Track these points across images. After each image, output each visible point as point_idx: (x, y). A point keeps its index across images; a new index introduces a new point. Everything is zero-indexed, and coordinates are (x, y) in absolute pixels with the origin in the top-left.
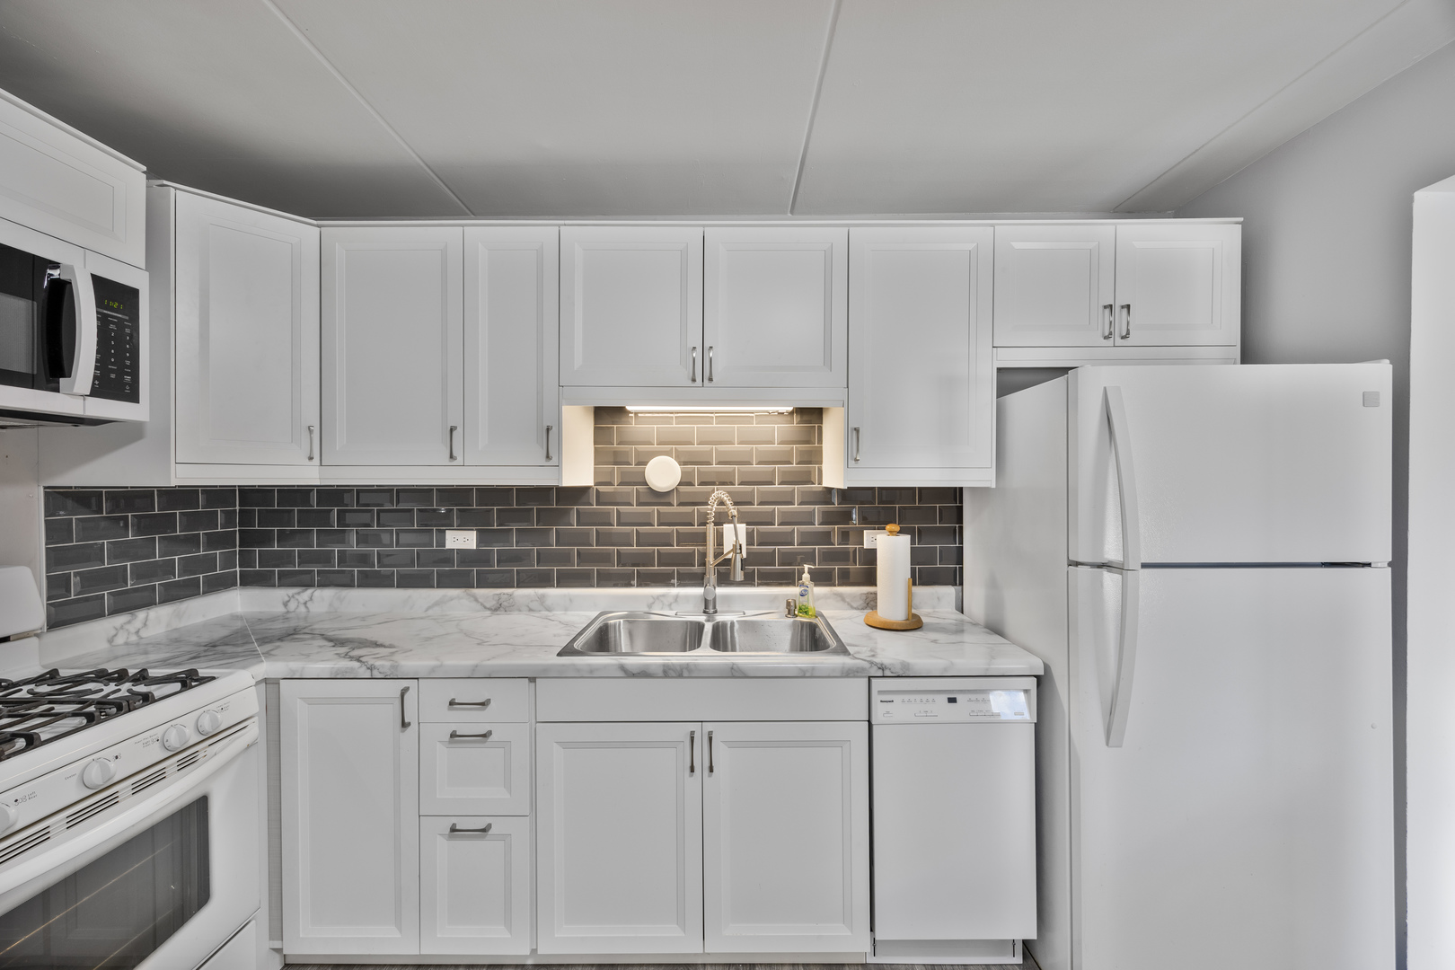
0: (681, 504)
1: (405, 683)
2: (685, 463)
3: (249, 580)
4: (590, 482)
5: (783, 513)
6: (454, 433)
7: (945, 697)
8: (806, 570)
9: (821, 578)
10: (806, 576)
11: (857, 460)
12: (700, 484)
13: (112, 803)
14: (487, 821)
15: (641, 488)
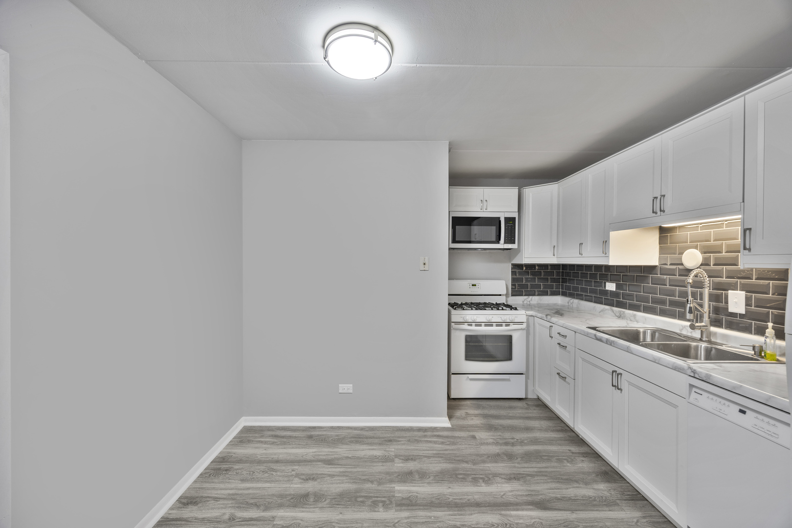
1: (552, 325)
2: (705, 253)
3: (564, 294)
4: (657, 264)
6: (582, 246)
7: (738, 408)
10: (769, 331)
11: (749, 250)
12: (714, 265)
13: (492, 325)
14: (566, 376)
15: (680, 267)
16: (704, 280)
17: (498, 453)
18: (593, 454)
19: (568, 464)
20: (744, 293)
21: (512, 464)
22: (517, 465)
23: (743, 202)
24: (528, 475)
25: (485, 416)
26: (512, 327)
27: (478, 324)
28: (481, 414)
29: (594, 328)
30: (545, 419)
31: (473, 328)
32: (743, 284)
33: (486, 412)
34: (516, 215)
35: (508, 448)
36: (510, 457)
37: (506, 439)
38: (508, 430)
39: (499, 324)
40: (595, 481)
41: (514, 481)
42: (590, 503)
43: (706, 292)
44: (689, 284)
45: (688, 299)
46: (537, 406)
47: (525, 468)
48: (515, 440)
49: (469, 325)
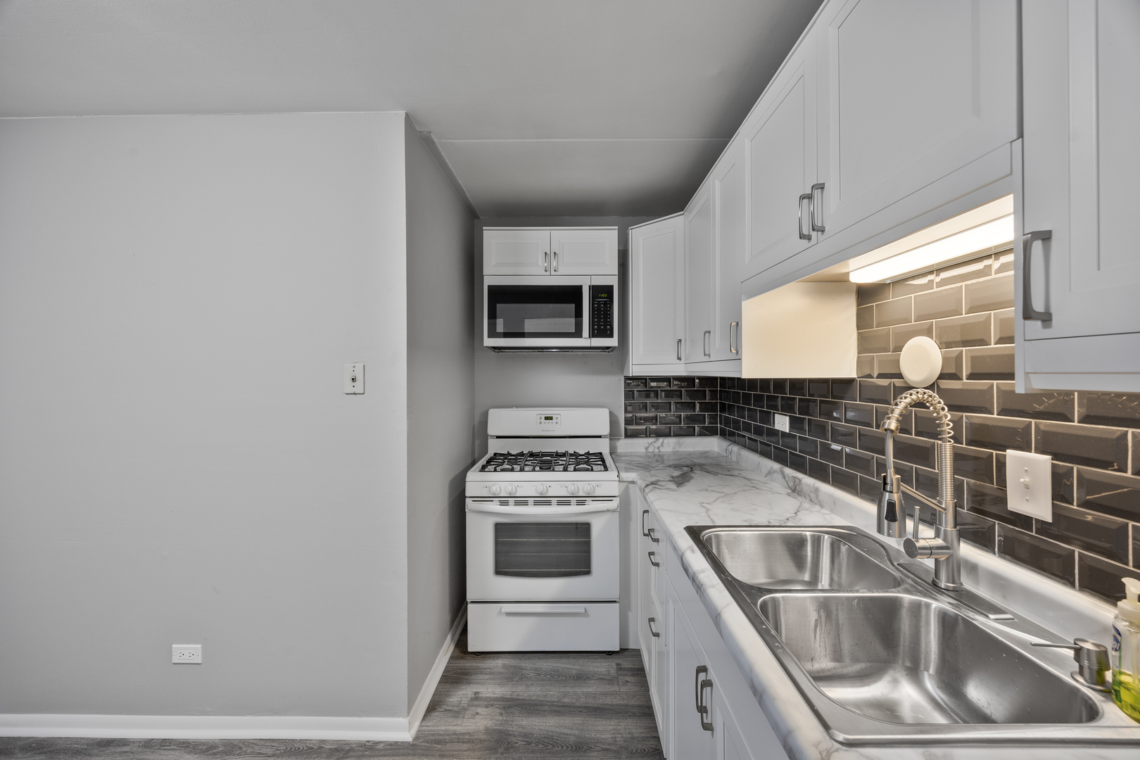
1: (648, 508)
2: (948, 345)
3: (723, 434)
4: (854, 375)
11: (1046, 318)
12: (970, 377)
13: (549, 503)
15: (898, 382)
16: (940, 418)
20: (1046, 459)
23: (1021, 135)
26: (591, 506)
27: (522, 501)
31: (511, 509)
32: (1044, 432)
34: (614, 282)
39: (564, 501)
43: (946, 450)
44: (889, 434)
45: (885, 478)
49: (502, 503)
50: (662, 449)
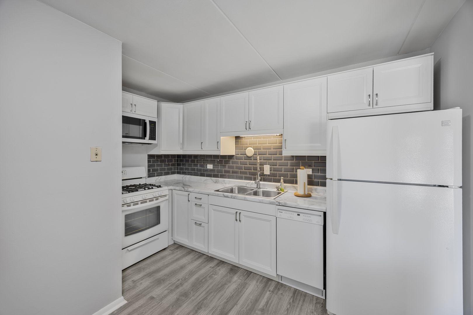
0: (254, 160)
1: (189, 193)
2: (255, 149)
3: (179, 173)
4: (234, 154)
5: (279, 163)
6: (202, 144)
7: (297, 214)
8: (282, 178)
9: (285, 182)
10: (282, 180)
11: (286, 148)
12: (258, 154)
13: (146, 202)
14: (201, 223)
15: (246, 156)
17: (177, 298)
18: (220, 262)
19: (216, 276)
20: (269, 166)
21: (190, 300)
22: (193, 298)
23: (284, 128)
24: (204, 300)
25: (150, 275)
26: (161, 199)
27: (136, 203)
28: (145, 275)
29: (218, 191)
30: (187, 255)
32: (269, 162)
33: (148, 271)
34: (156, 120)
35: (180, 289)
36: (185, 295)
37: (174, 283)
38: (171, 276)
39: (151, 200)
40: (232, 277)
41: (200, 311)
42: (238, 292)
46: (177, 248)
47: (199, 296)
48: (181, 280)
49: (128, 206)
50: (160, 180)
